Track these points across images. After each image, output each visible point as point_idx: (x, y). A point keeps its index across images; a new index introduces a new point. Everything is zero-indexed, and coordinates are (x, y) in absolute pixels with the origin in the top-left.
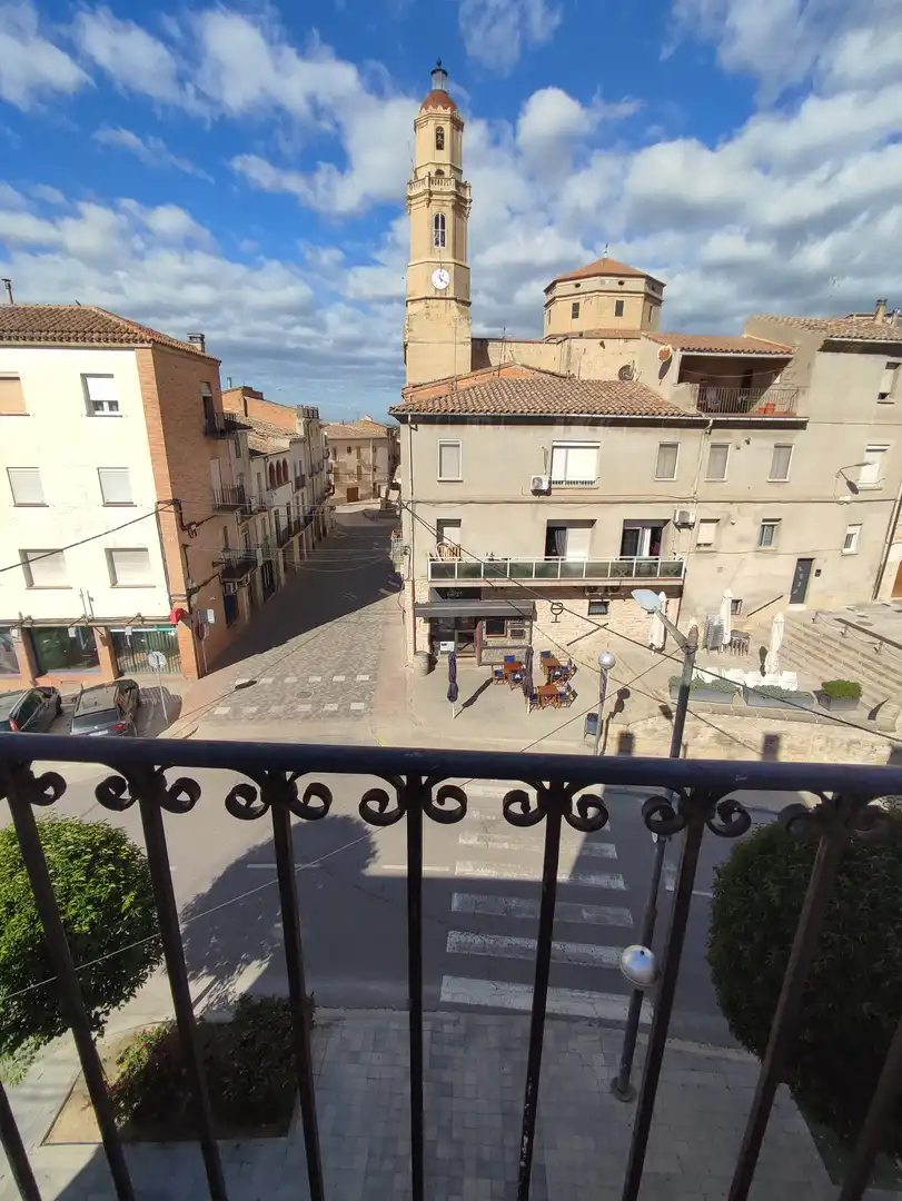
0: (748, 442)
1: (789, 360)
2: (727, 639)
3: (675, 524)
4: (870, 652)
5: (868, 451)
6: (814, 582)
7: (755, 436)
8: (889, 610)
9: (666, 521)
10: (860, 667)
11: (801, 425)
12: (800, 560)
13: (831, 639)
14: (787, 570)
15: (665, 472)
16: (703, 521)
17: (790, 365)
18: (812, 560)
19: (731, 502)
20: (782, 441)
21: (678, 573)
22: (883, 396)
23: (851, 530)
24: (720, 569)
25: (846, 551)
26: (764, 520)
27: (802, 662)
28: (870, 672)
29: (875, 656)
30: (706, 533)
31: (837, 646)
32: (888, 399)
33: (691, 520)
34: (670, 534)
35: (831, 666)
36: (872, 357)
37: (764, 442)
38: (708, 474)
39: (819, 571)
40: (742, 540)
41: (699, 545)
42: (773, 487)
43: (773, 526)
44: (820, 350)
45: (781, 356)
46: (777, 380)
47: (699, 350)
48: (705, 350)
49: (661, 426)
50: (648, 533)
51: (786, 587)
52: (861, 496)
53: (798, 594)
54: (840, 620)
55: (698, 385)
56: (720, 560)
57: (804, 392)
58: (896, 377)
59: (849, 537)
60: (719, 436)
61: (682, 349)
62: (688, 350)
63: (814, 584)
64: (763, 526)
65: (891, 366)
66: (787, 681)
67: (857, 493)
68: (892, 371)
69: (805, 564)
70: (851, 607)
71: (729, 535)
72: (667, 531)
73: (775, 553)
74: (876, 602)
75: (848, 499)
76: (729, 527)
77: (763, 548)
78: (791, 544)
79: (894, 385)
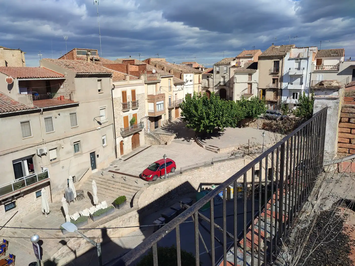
0: (59, 115)
1: (64, 80)
2: (75, 196)
3: (39, 156)
4: (123, 181)
5: (100, 110)
6: (97, 160)
7: (61, 111)
8: (122, 161)
9: (33, 155)
10: (122, 188)
11: (77, 105)
12: (90, 153)
13: (110, 180)
14: (88, 158)
15: (27, 134)
16: (50, 150)
17: (65, 81)
18: (94, 152)
19: (60, 140)
20: (72, 112)
21: (47, 176)
22: (99, 91)
23: (103, 138)
24: (63, 167)
25: (104, 145)
26: (74, 143)
27: (104, 193)
28: (126, 189)
29: (125, 182)
30: (53, 155)
31: (112, 182)
32: (101, 92)
33: (45, 152)
34: (37, 161)
35: (114, 191)
36: (93, 78)
37: (65, 113)
38: (46, 130)
39: (98, 155)
40: (68, 153)
41: (51, 160)
42: (74, 130)
43: (78, 144)
44: (75, 77)
45: (61, 78)
46: (62, 87)
47: (26, 78)
48: (28, 78)
49: (19, 115)
50: (26, 162)
51: (89, 165)
52: (103, 125)
53: (94, 166)
54: (110, 171)
55: (31, 95)
56: (61, 164)
57: (74, 93)
58: (101, 84)
59: (103, 140)
60: (47, 114)
61: (18, 78)
62: (21, 78)
63: (98, 160)
64: (74, 145)
65: (99, 81)
66: (104, 205)
67: (101, 125)
68: (100, 82)
69: (93, 155)
70: (111, 164)
71: (62, 152)
72: (35, 159)
73: (82, 154)
74: (118, 159)
75: (99, 128)
76: (61, 149)
77: (77, 153)
78: (86, 149)
79: (101, 86)
